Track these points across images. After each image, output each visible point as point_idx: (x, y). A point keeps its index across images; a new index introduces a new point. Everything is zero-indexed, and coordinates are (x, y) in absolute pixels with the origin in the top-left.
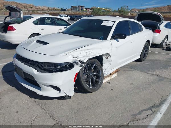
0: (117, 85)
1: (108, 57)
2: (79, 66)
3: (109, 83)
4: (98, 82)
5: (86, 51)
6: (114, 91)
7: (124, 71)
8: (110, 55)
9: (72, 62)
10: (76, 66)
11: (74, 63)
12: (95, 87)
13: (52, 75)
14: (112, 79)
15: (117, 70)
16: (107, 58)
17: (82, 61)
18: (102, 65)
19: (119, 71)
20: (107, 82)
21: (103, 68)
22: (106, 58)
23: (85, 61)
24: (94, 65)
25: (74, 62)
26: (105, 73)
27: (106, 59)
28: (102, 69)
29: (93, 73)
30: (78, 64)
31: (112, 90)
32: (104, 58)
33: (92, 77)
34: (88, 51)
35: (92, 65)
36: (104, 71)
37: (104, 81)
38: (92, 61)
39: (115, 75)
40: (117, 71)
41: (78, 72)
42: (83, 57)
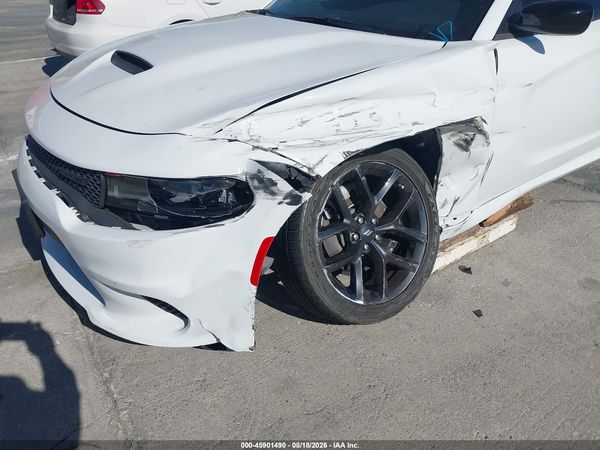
0: (506, 283)
1: (468, 142)
2: (280, 198)
3: (467, 270)
4: (402, 269)
5: (336, 111)
6: (486, 318)
7: (559, 201)
8: (486, 128)
9: (246, 174)
10: (261, 199)
11: (256, 183)
12: (384, 299)
13: (136, 242)
14: (489, 250)
15: (517, 200)
16: (465, 145)
17: (305, 170)
18: (434, 183)
19: (530, 204)
20: (457, 262)
21: (440, 198)
22: (458, 145)
23: (322, 171)
24: (388, 185)
25: (253, 177)
26: (449, 221)
27: (457, 150)
28: (435, 205)
29: (378, 224)
30: (274, 188)
31: (478, 313)
32: (448, 143)
33: (371, 246)
34: (348, 108)
35: (376, 182)
36: (442, 213)
37: (441, 262)
38: (379, 161)
39: (508, 226)
40: (519, 206)
41: (273, 233)
42: (312, 146)
